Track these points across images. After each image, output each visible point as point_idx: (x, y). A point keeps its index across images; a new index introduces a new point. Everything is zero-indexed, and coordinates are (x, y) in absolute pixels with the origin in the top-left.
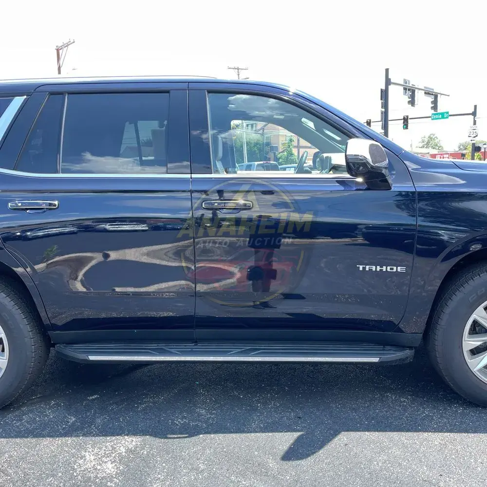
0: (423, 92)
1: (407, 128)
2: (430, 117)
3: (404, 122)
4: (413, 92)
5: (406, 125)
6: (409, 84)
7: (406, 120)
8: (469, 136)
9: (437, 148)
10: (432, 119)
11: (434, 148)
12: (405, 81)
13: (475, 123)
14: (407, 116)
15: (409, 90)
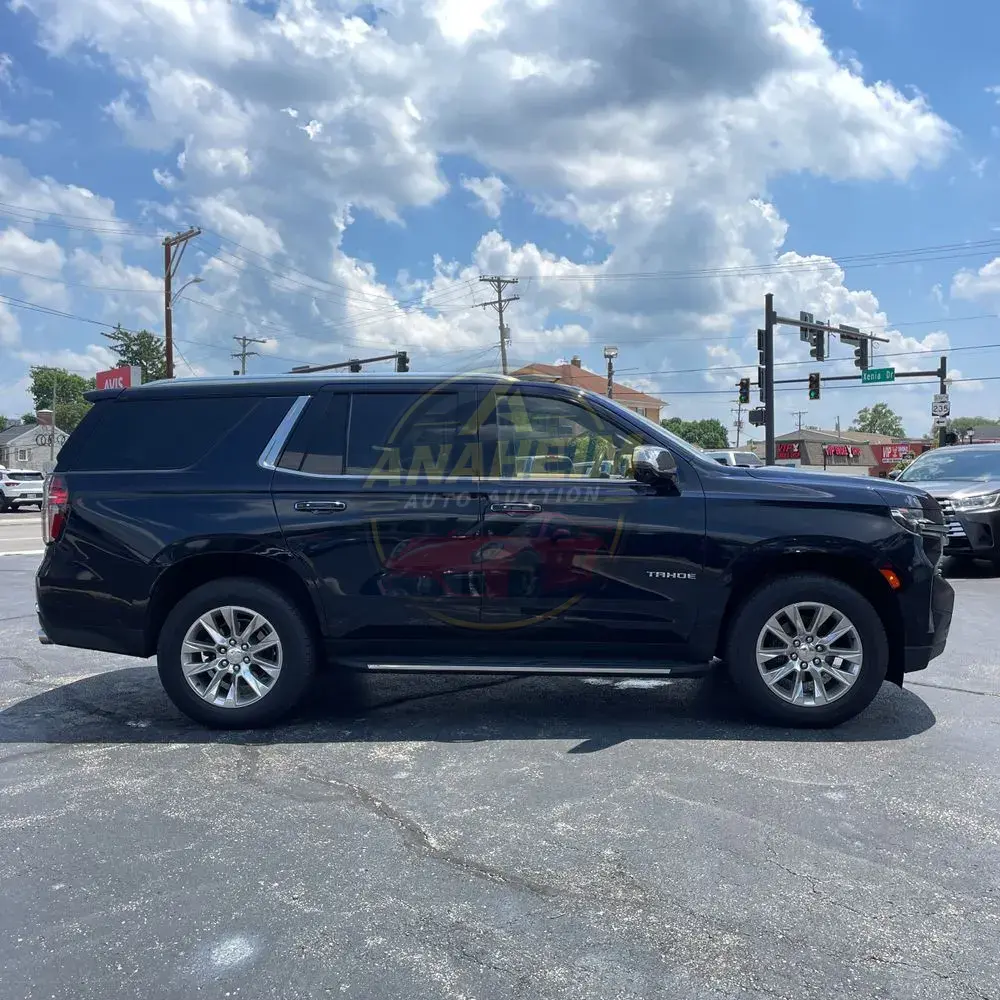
0: (838, 335)
1: (817, 396)
2: (859, 377)
3: (810, 386)
4: (820, 336)
5: (814, 390)
6: (812, 321)
7: (814, 383)
8: (933, 415)
9: (891, 432)
10: (863, 382)
11: (885, 433)
12: (804, 316)
13: (943, 390)
14: (818, 375)
15: (811, 331)
